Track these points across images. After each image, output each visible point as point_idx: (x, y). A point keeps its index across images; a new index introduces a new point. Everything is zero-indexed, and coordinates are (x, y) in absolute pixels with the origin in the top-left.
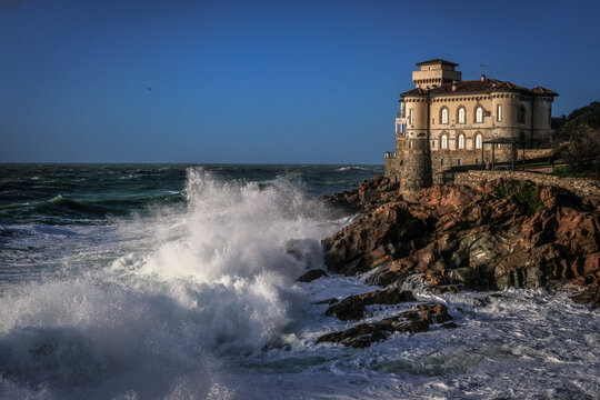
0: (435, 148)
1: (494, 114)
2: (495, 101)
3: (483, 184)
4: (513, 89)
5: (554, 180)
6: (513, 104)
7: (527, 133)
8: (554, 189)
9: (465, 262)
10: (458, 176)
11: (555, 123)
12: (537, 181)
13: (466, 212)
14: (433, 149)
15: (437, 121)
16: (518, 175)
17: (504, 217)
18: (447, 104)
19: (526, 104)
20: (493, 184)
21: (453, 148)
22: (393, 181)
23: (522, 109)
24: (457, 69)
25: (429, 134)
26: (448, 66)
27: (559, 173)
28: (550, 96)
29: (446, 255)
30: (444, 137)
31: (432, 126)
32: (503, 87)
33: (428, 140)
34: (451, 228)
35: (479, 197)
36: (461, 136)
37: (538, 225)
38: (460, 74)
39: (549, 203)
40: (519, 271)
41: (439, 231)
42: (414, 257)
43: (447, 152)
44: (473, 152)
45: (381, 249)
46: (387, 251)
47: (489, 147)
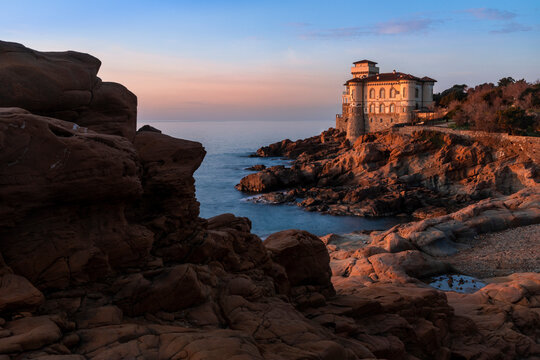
0: (367, 112)
1: (402, 93)
2: (402, 86)
3: (414, 133)
5: (450, 131)
6: (412, 87)
7: (420, 104)
8: (451, 135)
9: (406, 173)
10: (401, 129)
11: (437, 98)
12: (442, 131)
13: (407, 147)
15: (368, 96)
16: (432, 128)
18: (374, 87)
19: (419, 87)
20: (419, 133)
21: (377, 112)
23: (417, 90)
24: (377, 66)
25: (363, 104)
26: (371, 64)
27: (451, 127)
28: (433, 82)
29: (396, 169)
30: (372, 106)
31: (365, 100)
32: (406, 77)
33: (363, 108)
34: (399, 156)
35: (412, 140)
36: (382, 106)
37: (443, 154)
38: (378, 69)
39: (449, 142)
41: (392, 157)
42: (380, 170)
43: (374, 114)
44: (390, 114)
45: (361, 167)
46: (365, 168)
47: (399, 111)
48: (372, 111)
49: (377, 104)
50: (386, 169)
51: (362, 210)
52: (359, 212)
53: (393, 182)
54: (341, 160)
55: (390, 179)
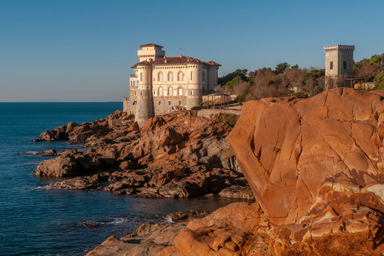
0: (155, 95)
1: (189, 76)
2: (190, 69)
3: (211, 116)
4: (200, 63)
6: (199, 71)
7: (206, 87)
9: (206, 154)
12: (237, 114)
13: (205, 130)
14: (154, 95)
15: (156, 79)
17: (223, 132)
18: (162, 70)
19: (205, 70)
20: (216, 115)
21: (165, 95)
22: (129, 114)
23: (203, 73)
24: (162, 49)
25: (152, 87)
26: (158, 48)
28: (217, 66)
29: (196, 151)
30: (161, 89)
31: (153, 83)
32: (193, 61)
33: (151, 90)
34: (198, 138)
36: (170, 89)
38: (164, 52)
40: (233, 157)
41: (192, 140)
42: (181, 152)
43: (163, 97)
44: (177, 97)
45: (162, 149)
46: (165, 150)
47: (186, 94)
48: (160, 94)
49: (166, 87)
50: (187, 151)
51: (172, 192)
52: (169, 194)
53: (194, 163)
54: (141, 143)
55: (191, 161)
